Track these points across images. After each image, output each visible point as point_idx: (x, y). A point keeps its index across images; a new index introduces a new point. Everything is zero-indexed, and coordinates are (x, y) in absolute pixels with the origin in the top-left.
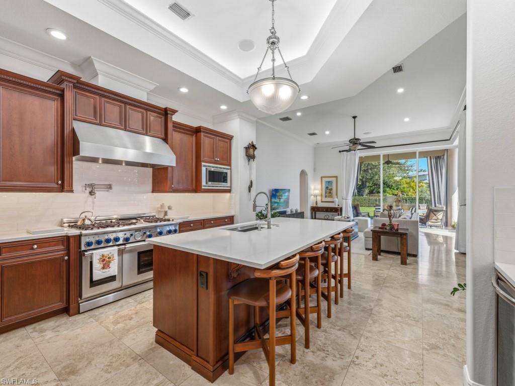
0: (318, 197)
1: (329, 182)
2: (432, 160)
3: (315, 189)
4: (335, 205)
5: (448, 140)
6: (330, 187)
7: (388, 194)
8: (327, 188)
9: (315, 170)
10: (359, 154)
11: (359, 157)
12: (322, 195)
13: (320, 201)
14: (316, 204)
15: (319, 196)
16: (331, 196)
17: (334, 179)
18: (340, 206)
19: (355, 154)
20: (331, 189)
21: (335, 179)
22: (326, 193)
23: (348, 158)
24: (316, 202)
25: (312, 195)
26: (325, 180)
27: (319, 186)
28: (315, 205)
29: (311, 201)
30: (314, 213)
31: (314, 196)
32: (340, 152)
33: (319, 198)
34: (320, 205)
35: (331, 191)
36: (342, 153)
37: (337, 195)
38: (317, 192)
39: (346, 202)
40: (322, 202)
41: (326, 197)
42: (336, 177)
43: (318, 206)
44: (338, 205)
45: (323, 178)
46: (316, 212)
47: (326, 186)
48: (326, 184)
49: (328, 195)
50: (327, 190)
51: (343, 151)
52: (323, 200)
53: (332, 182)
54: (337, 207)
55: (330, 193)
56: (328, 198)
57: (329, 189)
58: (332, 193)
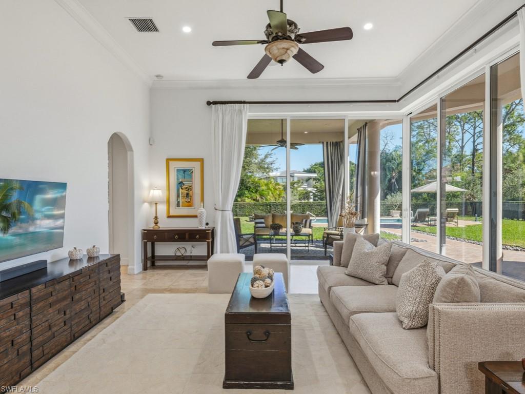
0: (159, 207)
1: (184, 171)
2: (329, 147)
3: (151, 187)
4: (201, 223)
5: (395, 101)
6: (187, 184)
7: (246, 199)
8: (181, 184)
9: (151, 142)
10: (249, 114)
11: (249, 120)
12: (168, 202)
13: (165, 215)
14: (156, 223)
15: (162, 202)
16: (190, 204)
17: (196, 166)
18: (211, 226)
19: (240, 111)
20: (189, 189)
21: (198, 164)
22: (178, 196)
23: (227, 118)
24: (156, 218)
25: (144, 202)
26: (175, 166)
27: (161, 181)
28: (151, 226)
29: (143, 217)
30: (149, 245)
31: (150, 203)
32: (209, 103)
33: (162, 209)
34: (166, 224)
35: (190, 193)
36: (213, 106)
37: (202, 200)
38: (158, 194)
39: (223, 216)
40: (169, 217)
41: (178, 205)
42: (201, 161)
43: (160, 229)
44: (207, 224)
45: (171, 163)
46: (156, 243)
47: (178, 179)
48: (179, 175)
49: (183, 200)
50: (181, 190)
51: (215, 103)
52: (171, 214)
53: (192, 172)
54: (204, 227)
55: (187, 197)
56: (182, 206)
57: (186, 188)
58: (191, 196)
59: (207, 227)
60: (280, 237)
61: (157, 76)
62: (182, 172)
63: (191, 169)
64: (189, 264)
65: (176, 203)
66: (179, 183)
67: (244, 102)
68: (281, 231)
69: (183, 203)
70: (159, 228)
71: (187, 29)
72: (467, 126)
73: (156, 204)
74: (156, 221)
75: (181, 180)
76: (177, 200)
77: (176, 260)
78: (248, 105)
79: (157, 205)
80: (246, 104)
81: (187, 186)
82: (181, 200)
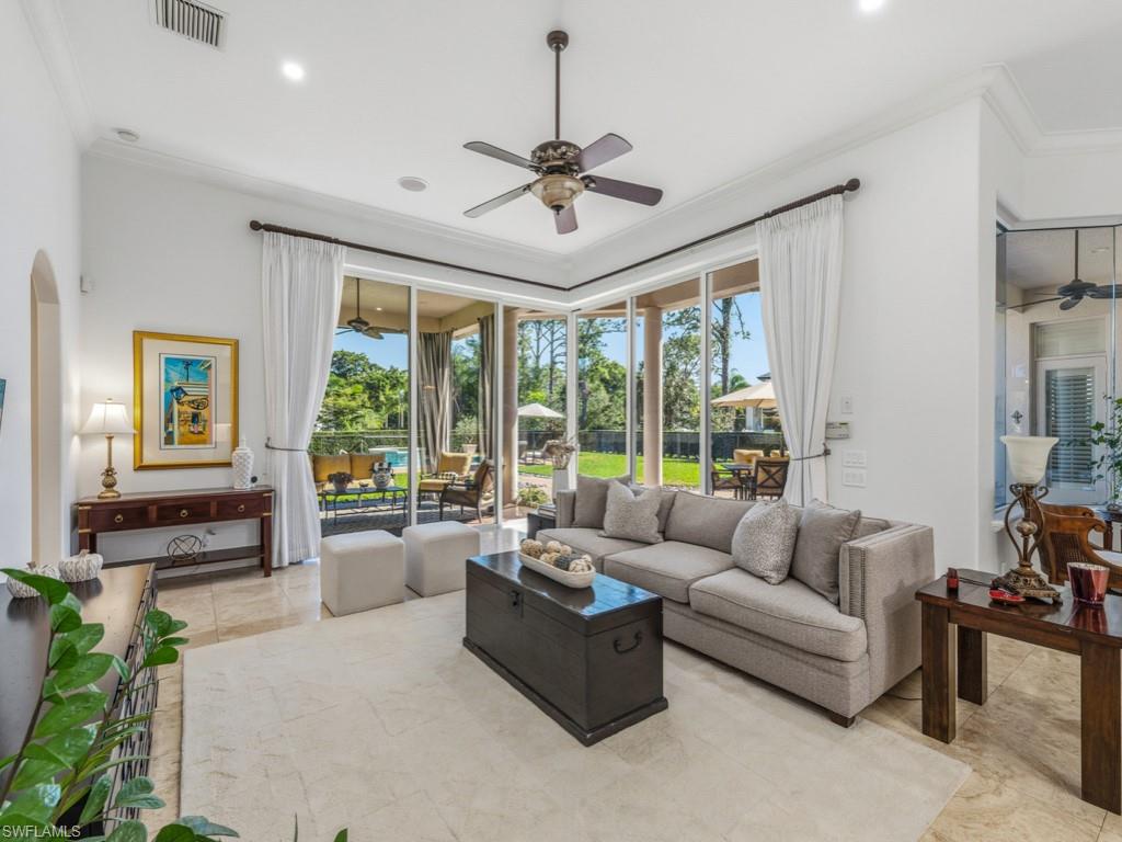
0: (117, 444)
1: (188, 364)
3: (99, 398)
4: (241, 477)
6: (194, 391)
8: (176, 393)
10: (346, 265)
11: (347, 278)
12: (139, 432)
13: (131, 465)
14: (109, 486)
15: (122, 435)
16: (201, 438)
17: (218, 353)
18: (262, 483)
20: (201, 404)
21: (222, 351)
22: (169, 420)
23: (301, 266)
24: (109, 472)
25: (75, 433)
26: (158, 349)
27: (124, 383)
29: (73, 470)
32: (255, 226)
33: (124, 450)
34: (133, 486)
35: (204, 413)
37: (234, 429)
38: (118, 414)
40: (141, 468)
41: (169, 439)
42: (233, 344)
43: (122, 499)
44: (254, 480)
45: (147, 342)
46: (98, 535)
47: (167, 380)
48: (170, 371)
49: (182, 428)
50: (176, 407)
51: (269, 228)
52: (146, 462)
53: (209, 367)
54: (248, 486)
55: (193, 421)
56: (180, 443)
57: (193, 402)
58: (205, 421)
59: (254, 485)
60: (351, 498)
61: (121, 132)
62: (181, 366)
63: (208, 362)
64: (198, 571)
65: (164, 435)
66: (172, 391)
67: (337, 242)
68: (350, 486)
69: (182, 435)
70: (119, 496)
71: (293, 71)
72: (544, 330)
73: (110, 438)
74: (110, 480)
75: (176, 384)
76: (166, 428)
77: (173, 567)
78: (345, 247)
79: (113, 441)
80: (340, 246)
81: (194, 398)
82: (176, 428)
